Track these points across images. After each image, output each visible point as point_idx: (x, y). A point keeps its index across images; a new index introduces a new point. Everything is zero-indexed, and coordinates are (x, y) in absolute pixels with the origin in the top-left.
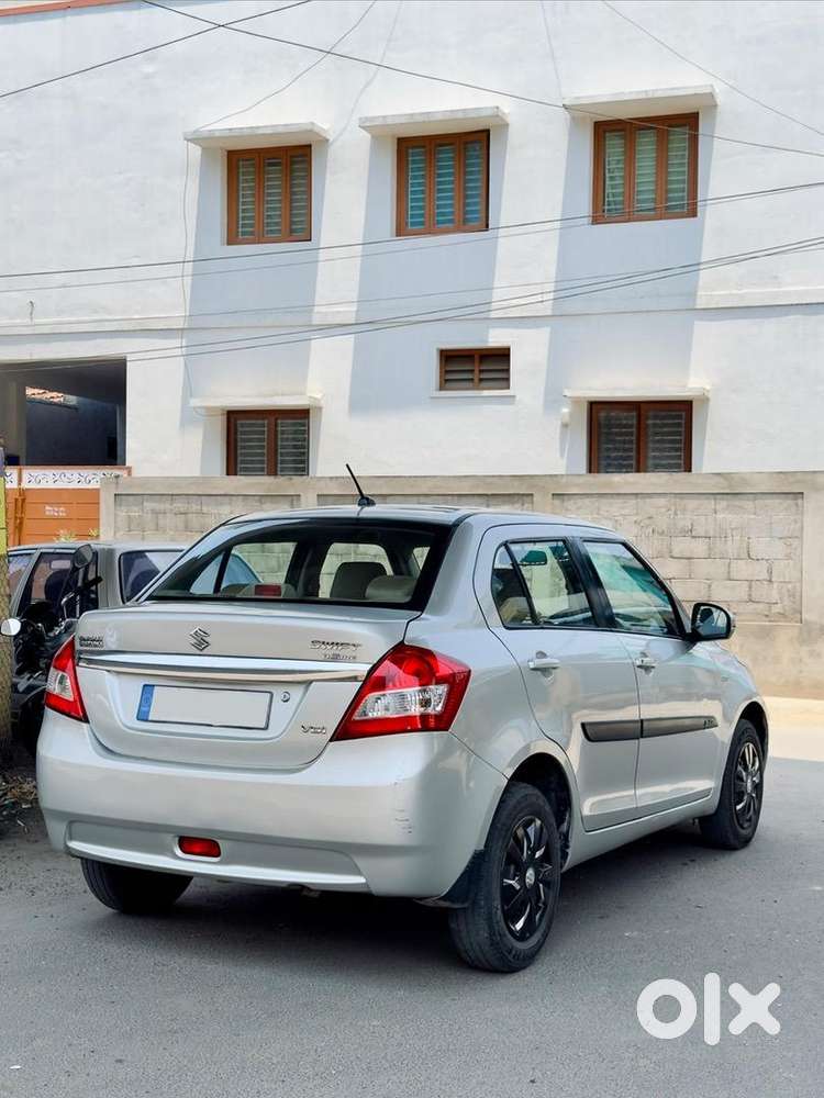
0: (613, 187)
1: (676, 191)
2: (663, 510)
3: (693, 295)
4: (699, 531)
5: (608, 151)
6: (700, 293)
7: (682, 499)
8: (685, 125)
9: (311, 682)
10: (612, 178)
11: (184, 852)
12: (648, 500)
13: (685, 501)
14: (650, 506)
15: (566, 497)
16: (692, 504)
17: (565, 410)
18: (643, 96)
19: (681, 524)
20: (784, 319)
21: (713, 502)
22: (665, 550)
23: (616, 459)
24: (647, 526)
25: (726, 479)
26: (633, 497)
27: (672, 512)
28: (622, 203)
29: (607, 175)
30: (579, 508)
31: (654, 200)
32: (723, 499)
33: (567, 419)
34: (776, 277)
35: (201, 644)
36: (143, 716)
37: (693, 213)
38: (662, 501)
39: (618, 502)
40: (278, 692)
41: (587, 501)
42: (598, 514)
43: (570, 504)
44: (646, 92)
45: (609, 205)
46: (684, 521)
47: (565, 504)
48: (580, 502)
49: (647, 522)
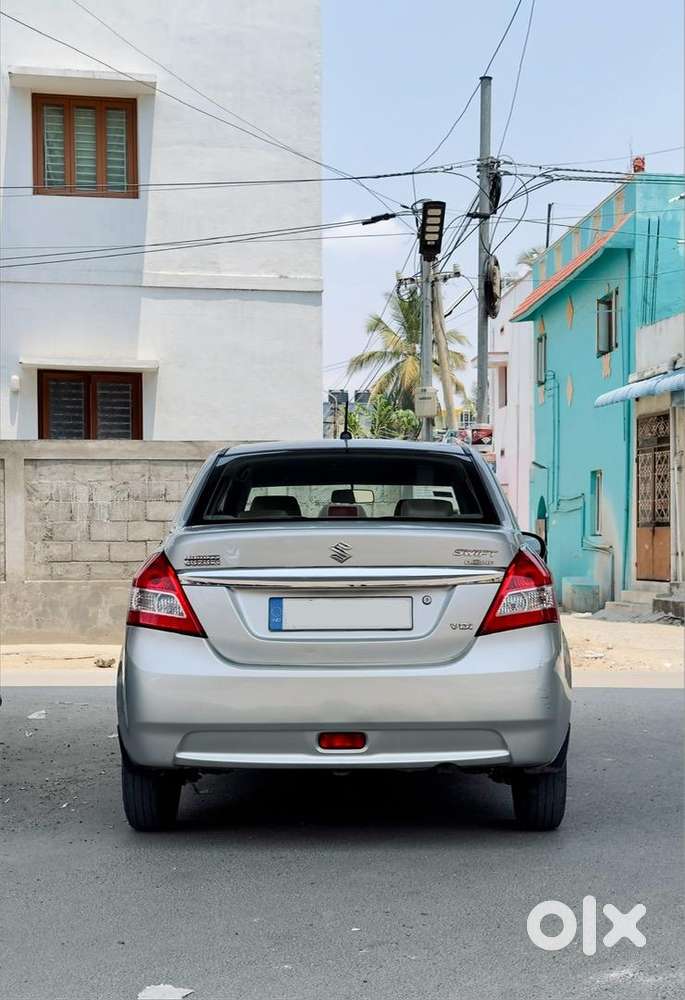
0: (52, 160)
1: (114, 171)
2: (139, 476)
3: (140, 272)
4: (172, 495)
5: (46, 124)
6: (146, 271)
7: (155, 465)
8: (122, 110)
9: (455, 586)
10: (51, 151)
11: (323, 748)
12: (122, 466)
13: (158, 468)
14: (123, 472)
15: (38, 463)
16: (166, 470)
17: (15, 377)
18: (90, 76)
19: (155, 489)
20: (223, 302)
21: (185, 468)
22: (141, 513)
23: (68, 426)
24: (123, 491)
25: (196, 446)
26: (107, 463)
27: (146, 478)
28: (63, 176)
29: (46, 148)
30: (54, 473)
31: (95, 178)
32: (193, 466)
33: (17, 387)
34: (215, 263)
35: (341, 557)
36: (275, 626)
37: (136, 196)
38: (136, 467)
39: (93, 468)
40: (418, 597)
41: (60, 467)
42: (73, 479)
43: (44, 470)
44: (93, 72)
45: (49, 177)
46: (158, 487)
47: (39, 469)
48: (54, 468)
49: (123, 487)
